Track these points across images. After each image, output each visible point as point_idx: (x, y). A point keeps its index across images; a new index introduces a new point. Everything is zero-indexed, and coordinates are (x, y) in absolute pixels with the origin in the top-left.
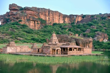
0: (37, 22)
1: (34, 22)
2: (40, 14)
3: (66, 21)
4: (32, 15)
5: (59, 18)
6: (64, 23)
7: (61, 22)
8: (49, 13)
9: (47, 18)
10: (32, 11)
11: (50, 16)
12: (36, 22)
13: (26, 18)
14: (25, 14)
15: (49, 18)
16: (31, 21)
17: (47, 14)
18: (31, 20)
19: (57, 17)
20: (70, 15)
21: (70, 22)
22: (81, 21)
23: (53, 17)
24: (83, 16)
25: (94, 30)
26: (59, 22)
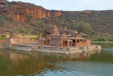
0: (23, 15)
1: (20, 15)
2: (26, 8)
3: (48, 15)
4: (18, 9)
5: (43, 13)
6: (46, 17)
7: (44, 16)
8: (33, 8)
9: (32, 12)
10: (18, 5)
11: (34, 10)
14: (13, 8)
15: (33, 12)
16: (18, 15)
17: (32, 8)
18: (18, 13)
19: (40, 12)
20: (52, 10)
21: (51, 16)
22: (61, 16)
23: (37, 12)
24: (62, 12)
25: (72, 24)
26: (42, 16)
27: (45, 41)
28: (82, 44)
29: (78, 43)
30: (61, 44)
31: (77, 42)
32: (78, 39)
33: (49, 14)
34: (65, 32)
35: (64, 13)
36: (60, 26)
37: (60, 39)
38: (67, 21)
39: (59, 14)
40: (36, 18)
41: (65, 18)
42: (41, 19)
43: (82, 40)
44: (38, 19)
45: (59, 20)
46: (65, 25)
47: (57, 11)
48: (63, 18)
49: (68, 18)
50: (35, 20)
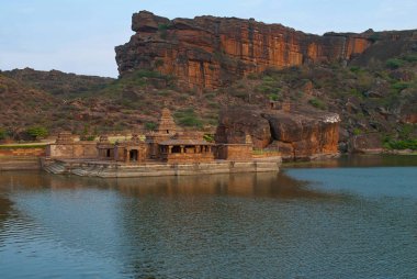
0: (210, 62)
1: (199, 65)
2: (222, 37)
3: (310, 54)
4: (193, 43)
5: (287, 48)
6: (303, 62)
7: (296, 60)
8: (251, 33)
9: (246, 48)
10: (193, 29)
11: (255, 42)
12: (206, 65)
13: (175, 54)
14: (174, 42)
15: (251, 49)
16: (192, 63)
17: (245, 35)
18: (191, 57)
19: (277, 45)
20: (326, 35)
21: (325, 58)
22: (364, 53)
23: (265, 46)
24: (370, 36)
26: (286, 61)
33: (312, 51)
35: (377, 42)
38: (385, 73)
39: (359, 48)
40: (261, 69)
41: (379, 62)
42: (281, 72)
43: (193, 146)
44: (268, 72)
45: (352, 70)
47: (348, 36)
48: (372, 60)
49: (395, 61)
50: (256, 76)
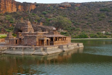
3: (19, 8)
5: (12, 6)
6: (17, 11)
7: (15, 10)
11: (2, 3)
19: (9, 5)
20: (23, 3)
21: (24, 10)
22: (35, 9)
23: (5, 4)
24: (37, 5)
25: (48, 19)
26: (12, 10)
27: (16, 41)
28: (61, 42)
29: (57, 42)
30: (36, 43)
31: (55, 40)
32: (56, 36)
33: (20, 8)
34: (40, 29)
35: (38, 6)
36: (35, 22)
37: (35, 37)
38: (43, 16)
39: (33, 7)
40: (4, 12)
41: (39, 12)
42: (11, 14)
43: (61, 37)
44: (6, 14)
45: (33, 14)
46: (41, 20)
47: (30, 4)
48: (38, 12)
49: (44, 12)
50: (3, 14)
